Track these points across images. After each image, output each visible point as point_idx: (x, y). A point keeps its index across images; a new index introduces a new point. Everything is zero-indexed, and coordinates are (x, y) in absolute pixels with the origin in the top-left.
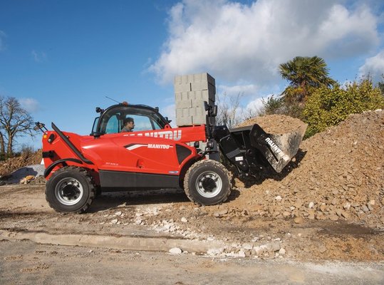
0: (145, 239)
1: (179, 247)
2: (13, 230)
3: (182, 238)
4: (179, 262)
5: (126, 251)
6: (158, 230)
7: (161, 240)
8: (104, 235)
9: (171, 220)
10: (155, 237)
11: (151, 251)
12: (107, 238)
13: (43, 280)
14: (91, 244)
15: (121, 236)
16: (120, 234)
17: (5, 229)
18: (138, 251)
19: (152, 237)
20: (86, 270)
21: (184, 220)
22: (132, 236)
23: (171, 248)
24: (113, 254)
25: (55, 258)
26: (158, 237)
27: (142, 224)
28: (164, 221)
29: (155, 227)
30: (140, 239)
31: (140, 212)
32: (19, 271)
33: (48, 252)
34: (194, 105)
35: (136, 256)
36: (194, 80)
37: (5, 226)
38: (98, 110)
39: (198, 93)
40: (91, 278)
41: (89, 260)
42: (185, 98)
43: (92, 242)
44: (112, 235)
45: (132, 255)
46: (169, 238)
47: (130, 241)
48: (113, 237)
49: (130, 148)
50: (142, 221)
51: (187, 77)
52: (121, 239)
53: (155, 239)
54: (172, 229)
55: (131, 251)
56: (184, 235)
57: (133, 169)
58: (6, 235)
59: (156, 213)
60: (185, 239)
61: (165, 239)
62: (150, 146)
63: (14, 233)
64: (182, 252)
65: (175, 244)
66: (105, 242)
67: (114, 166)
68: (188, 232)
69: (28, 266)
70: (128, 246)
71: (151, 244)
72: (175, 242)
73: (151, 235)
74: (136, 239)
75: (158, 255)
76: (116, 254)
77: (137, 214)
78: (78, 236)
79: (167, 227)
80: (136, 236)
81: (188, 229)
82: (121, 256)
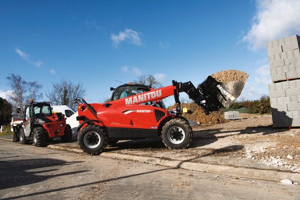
0: (258, 171)
1: (290, 179)
2: (163, 158)
3: (291, 172)
4: (292, 191)
5: (243, 179)
6: (268, 164)
7: (272, 172)
8: (224, 165)
9: (278, 157)
10: (267, 170)
11: (264, 180)
12: (227, 168)
13: (188, 193)
14: (216, 171)
15: (238, 167)
16: (237, 165)
17: (157, 158)
18: (253, 179)
19: (264, 169)
20: (216, 190)
21: (289, 157)
22: (247, 168)
23: (282, 179)
24: (233, 180)
25: (192, 179)
26: (269, 170)
27: (253, 158)
28: (271, 157)
29: (263, 162)
30: (254, 170)
31: (249, 149)
32: (171, 185)
33: (187, 174)
34: (287, 63)
35: (253, 183)
36: (285, 43)
37: (157, 156)
38: (112, 89)
39: (290, 53)
40: (222, 196)
41: (216, 183)
42: (278, 59)
43: (216, 170)
44: (230, 166)
45: (249, 182)
46: (279, 171)
47: (246, 172)
48: (231, 168)
49: (126, 113)
50: (253, 156)
51: (278, 41)
52: (238, 169)
53: (267, 171)
54: (280, 164)
55: (247, 179)
56: (292, 169)
57: (128, 126)
58: (158, 161)
59: (263, 151)
60: (294, 173)
61: (276, 172)
62: (138, 111)
63: (163, 161)
64: (293, 183)
65: (285, 176)
66: (225, 170)
67: (116, 124)
68: (295, 167)
69: (175, 183)
70: (244, 175)
71: (264, 175)
72: (285, 175)
73: (262, 167)
74: (250, 169)
75: (270, 184)
76: (236, 180)
77: (247, 151)
78: (205, 165)
79: (275, 162)
80: (250, 168)
81: (296, 164)
82: (240, 182)
